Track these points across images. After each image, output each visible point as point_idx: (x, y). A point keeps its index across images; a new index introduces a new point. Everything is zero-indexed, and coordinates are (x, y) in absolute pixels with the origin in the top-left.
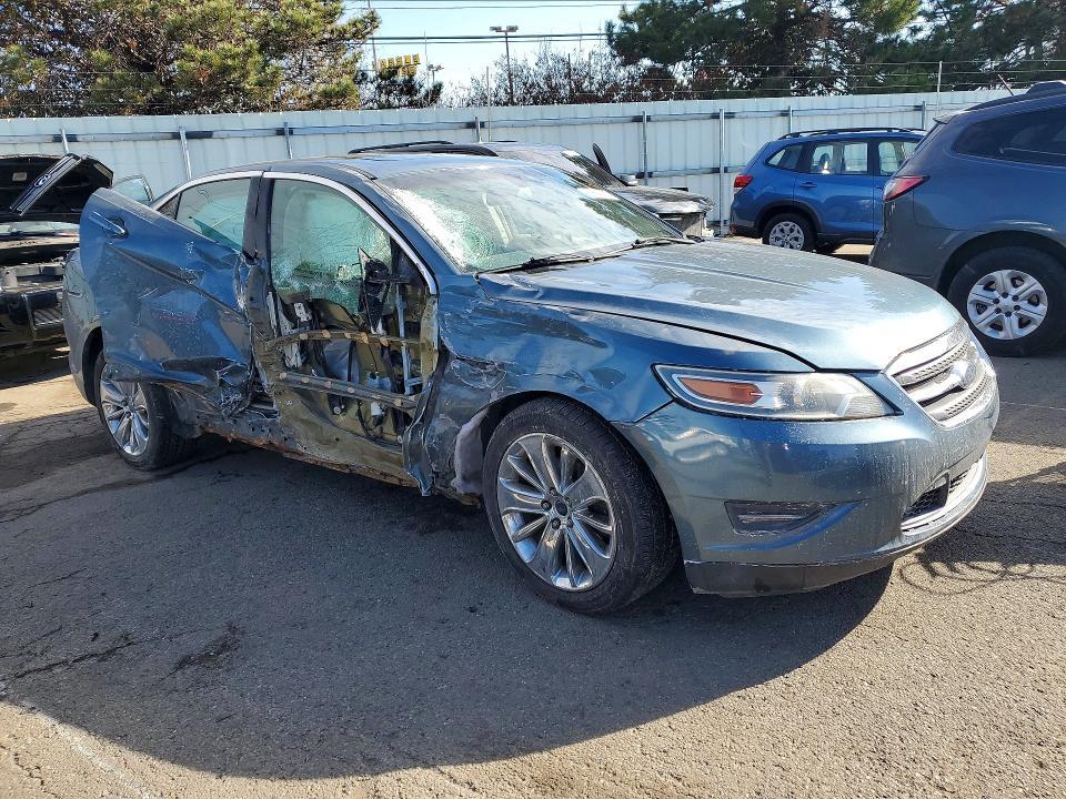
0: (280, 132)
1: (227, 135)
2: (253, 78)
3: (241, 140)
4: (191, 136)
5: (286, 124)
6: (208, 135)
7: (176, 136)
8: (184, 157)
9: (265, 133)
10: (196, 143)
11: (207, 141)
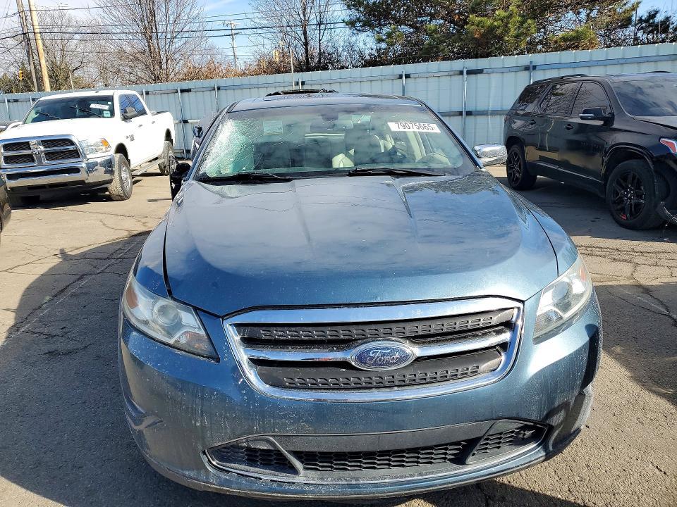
0: (527, 68)
1: (492, 71)
2: (513, 32)
3: (501, 74)
4: (470, 72)
5: (531, 62)
6: (480, 71)
7: (461, 73)
8: (463, 85)
9: (517, 69)
10: (473, 77)
11: (479, 76)
